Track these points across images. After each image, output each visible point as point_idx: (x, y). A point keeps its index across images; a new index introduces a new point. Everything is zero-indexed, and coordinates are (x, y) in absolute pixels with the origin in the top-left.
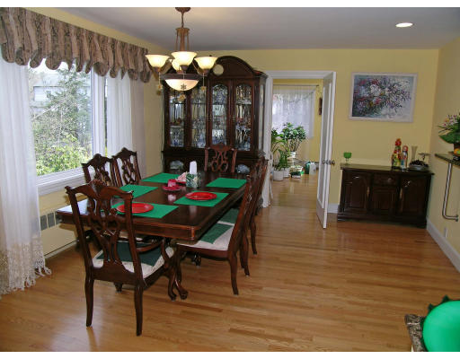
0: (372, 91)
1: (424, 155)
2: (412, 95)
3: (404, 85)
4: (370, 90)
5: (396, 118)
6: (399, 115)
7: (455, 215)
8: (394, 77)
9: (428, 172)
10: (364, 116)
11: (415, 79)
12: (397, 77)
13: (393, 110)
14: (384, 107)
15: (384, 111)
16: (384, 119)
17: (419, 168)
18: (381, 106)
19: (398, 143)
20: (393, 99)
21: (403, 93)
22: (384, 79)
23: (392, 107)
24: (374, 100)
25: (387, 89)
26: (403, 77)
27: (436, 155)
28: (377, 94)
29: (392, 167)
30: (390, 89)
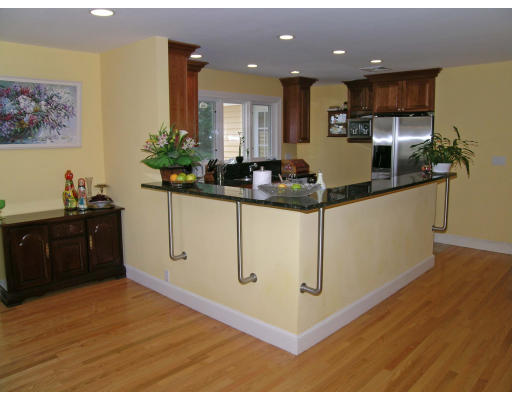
0: (22, 105)
1: (101, 186)
2: (78, 110)
3: (65, 98)
4: (18, 103)
5: (60, 142)
6: (63, 138)
7: (181, 253)
8: (52, 85)
9: (113, 207)
10: (13, 142)
11: (78, 89)
12: (56, 86)
13: (54, 132)
14: (42, 129)
15: (43, 133)
16: (42, 145)
17: (101, 205)
18: (38, 126)
19: (69, 176)
20: (53, 116)
21: (65, 107)
22: (38, 87)
23: (53, 127)
24: (26, 119)
25: (43, 103)
26: (62, 87)
27: (143, 186)
28: (30, 109)
29: (67, 210)
30: (48, 102)
